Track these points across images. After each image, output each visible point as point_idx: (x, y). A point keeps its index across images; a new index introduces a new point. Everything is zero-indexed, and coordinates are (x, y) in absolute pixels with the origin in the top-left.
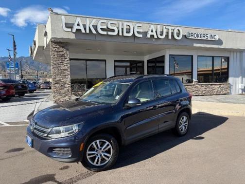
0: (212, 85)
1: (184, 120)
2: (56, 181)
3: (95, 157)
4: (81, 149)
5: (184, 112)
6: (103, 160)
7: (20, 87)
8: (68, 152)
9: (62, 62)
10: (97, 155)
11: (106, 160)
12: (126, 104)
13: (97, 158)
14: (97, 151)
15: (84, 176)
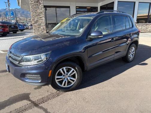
0: (146, 25)
1: (133, 50)
2: (30, 100)
3: (62, 81)
4: (50, 75)
5: (133, 43)
6: (69, 83)
7: (13, 27)
8: (38, 78)
9: (38, 7)
10: (64, 79)
11: (72, 83)
12: (89, 37)
13: (64, 82)
14: (64, 76)
15: (54, 96)
